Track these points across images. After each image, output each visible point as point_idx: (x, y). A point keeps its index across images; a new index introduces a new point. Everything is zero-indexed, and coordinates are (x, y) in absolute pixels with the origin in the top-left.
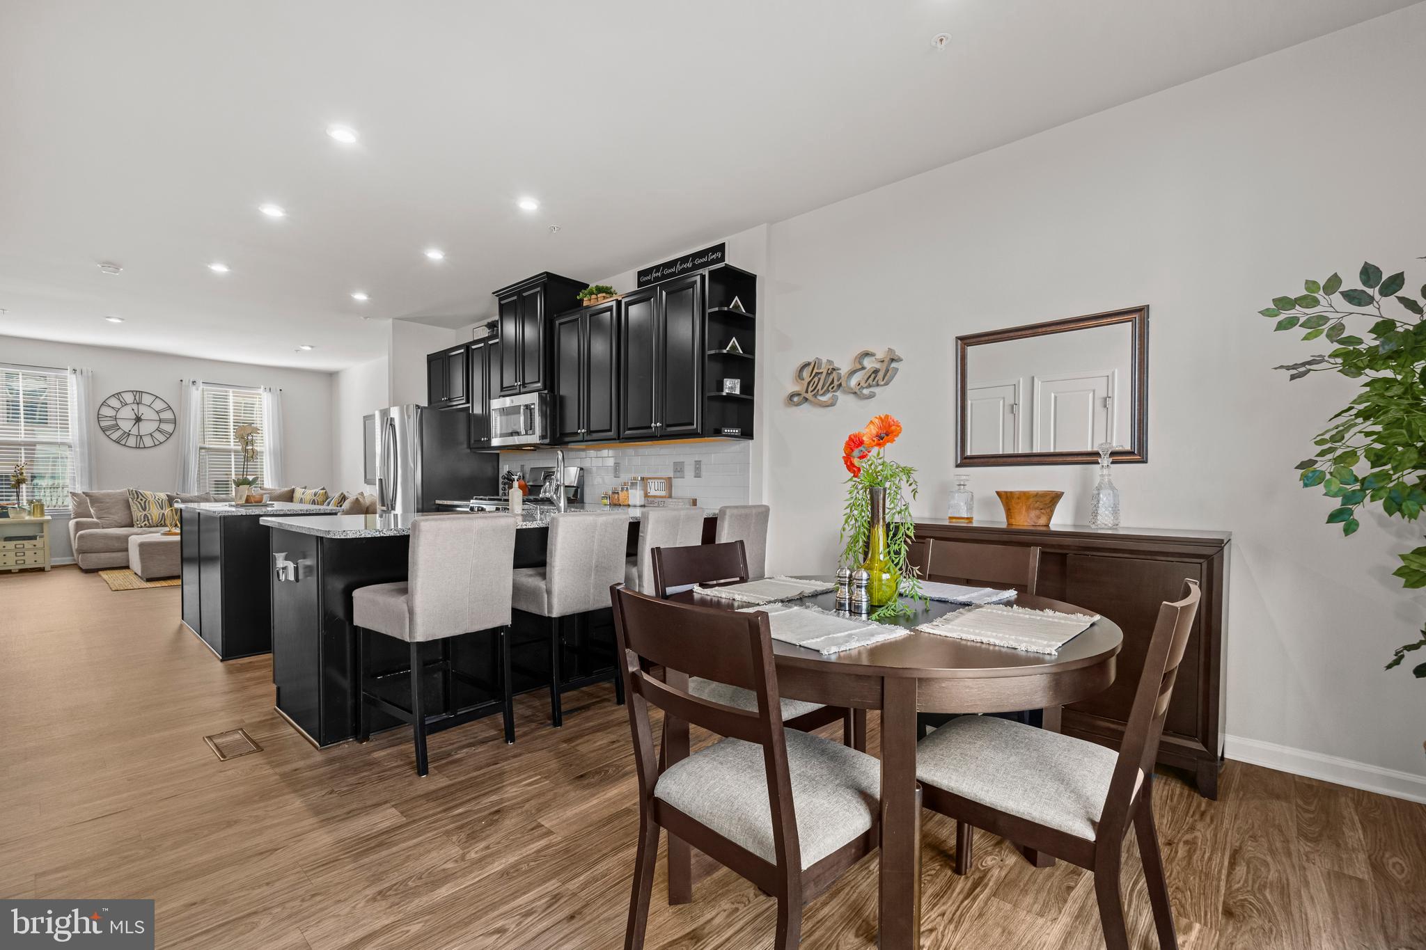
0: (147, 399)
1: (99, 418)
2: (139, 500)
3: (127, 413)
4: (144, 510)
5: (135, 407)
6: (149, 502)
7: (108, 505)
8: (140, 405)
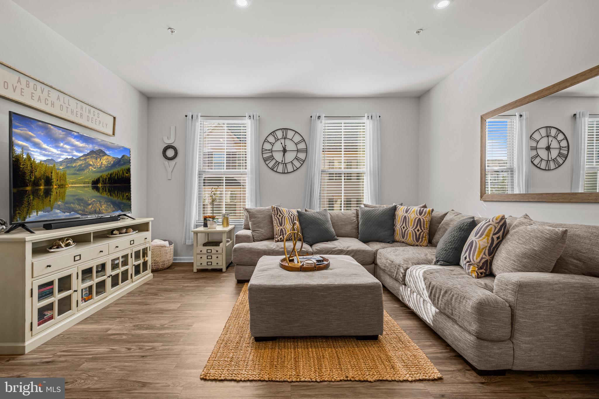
0: (290, 134)
1: (263, 151)
2: (278, 216)
3: (278, 146)
4: (281, 225)
5: (283, 141)
6: (284, 218)
7: (259, 219)
8: (286, 140)
